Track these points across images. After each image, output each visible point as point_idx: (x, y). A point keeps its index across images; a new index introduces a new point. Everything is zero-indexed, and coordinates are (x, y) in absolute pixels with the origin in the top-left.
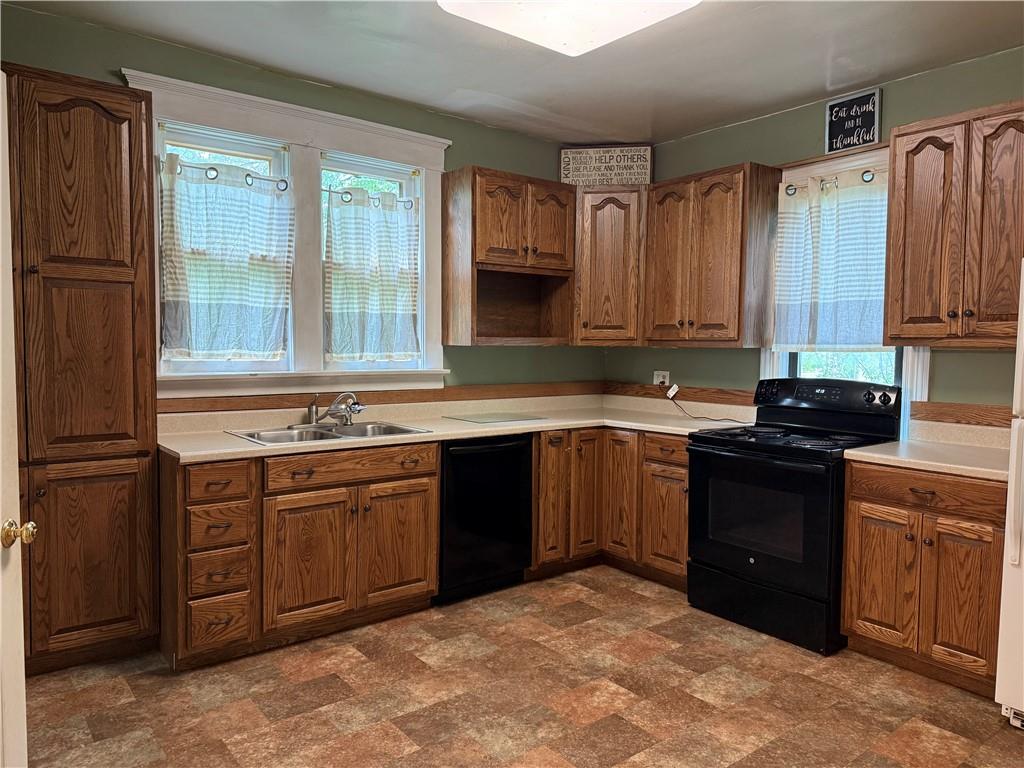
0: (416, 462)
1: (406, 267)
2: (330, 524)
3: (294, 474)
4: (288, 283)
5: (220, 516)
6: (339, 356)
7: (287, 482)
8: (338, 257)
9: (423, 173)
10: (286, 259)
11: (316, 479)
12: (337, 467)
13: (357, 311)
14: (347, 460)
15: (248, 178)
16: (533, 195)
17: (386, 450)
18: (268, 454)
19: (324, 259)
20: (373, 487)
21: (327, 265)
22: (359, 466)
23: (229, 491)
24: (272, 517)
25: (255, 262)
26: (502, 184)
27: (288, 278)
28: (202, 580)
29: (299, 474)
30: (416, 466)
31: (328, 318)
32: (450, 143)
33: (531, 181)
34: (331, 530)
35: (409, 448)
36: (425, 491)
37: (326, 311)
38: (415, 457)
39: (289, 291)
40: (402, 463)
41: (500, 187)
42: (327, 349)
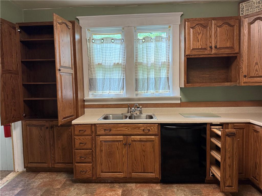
0: (149, 130)
1: (165, 61)
2: (117, 147)
3: (105, 130)
4: (124, 70)
5: (83, 140)
6: (141, 92)
7: (103, 132)
8: (140, 60)
9: (172, 27)
10: (123, 63)
11: (112, 132)
12: (119, 129)
13: (146, 77)
14: (123, 127)
15: (112, 40)
16: (215, 24)
17: (137, 125)
18: (97, 123)
19: (135, 62)
20: (132, 137)
21: (136, 63)
22: (127, 129)
23: (85, 133)
24: (99, 143)
25: (115, 65)
26: (198, 23)
27: (124, 69)
28: (79, 158)
29: (107, 130)
30: (149, 131)
31: (137, 80)
32: (182, 13)
33: (214, 19)
34: (118, 150)
35: (146, 125)
36: (154, 141)
37: (136, 78)
38: (149, 128)
39: (124, 73)
40: (143, 130)
41: (197, 24)
42: (136, 90)
